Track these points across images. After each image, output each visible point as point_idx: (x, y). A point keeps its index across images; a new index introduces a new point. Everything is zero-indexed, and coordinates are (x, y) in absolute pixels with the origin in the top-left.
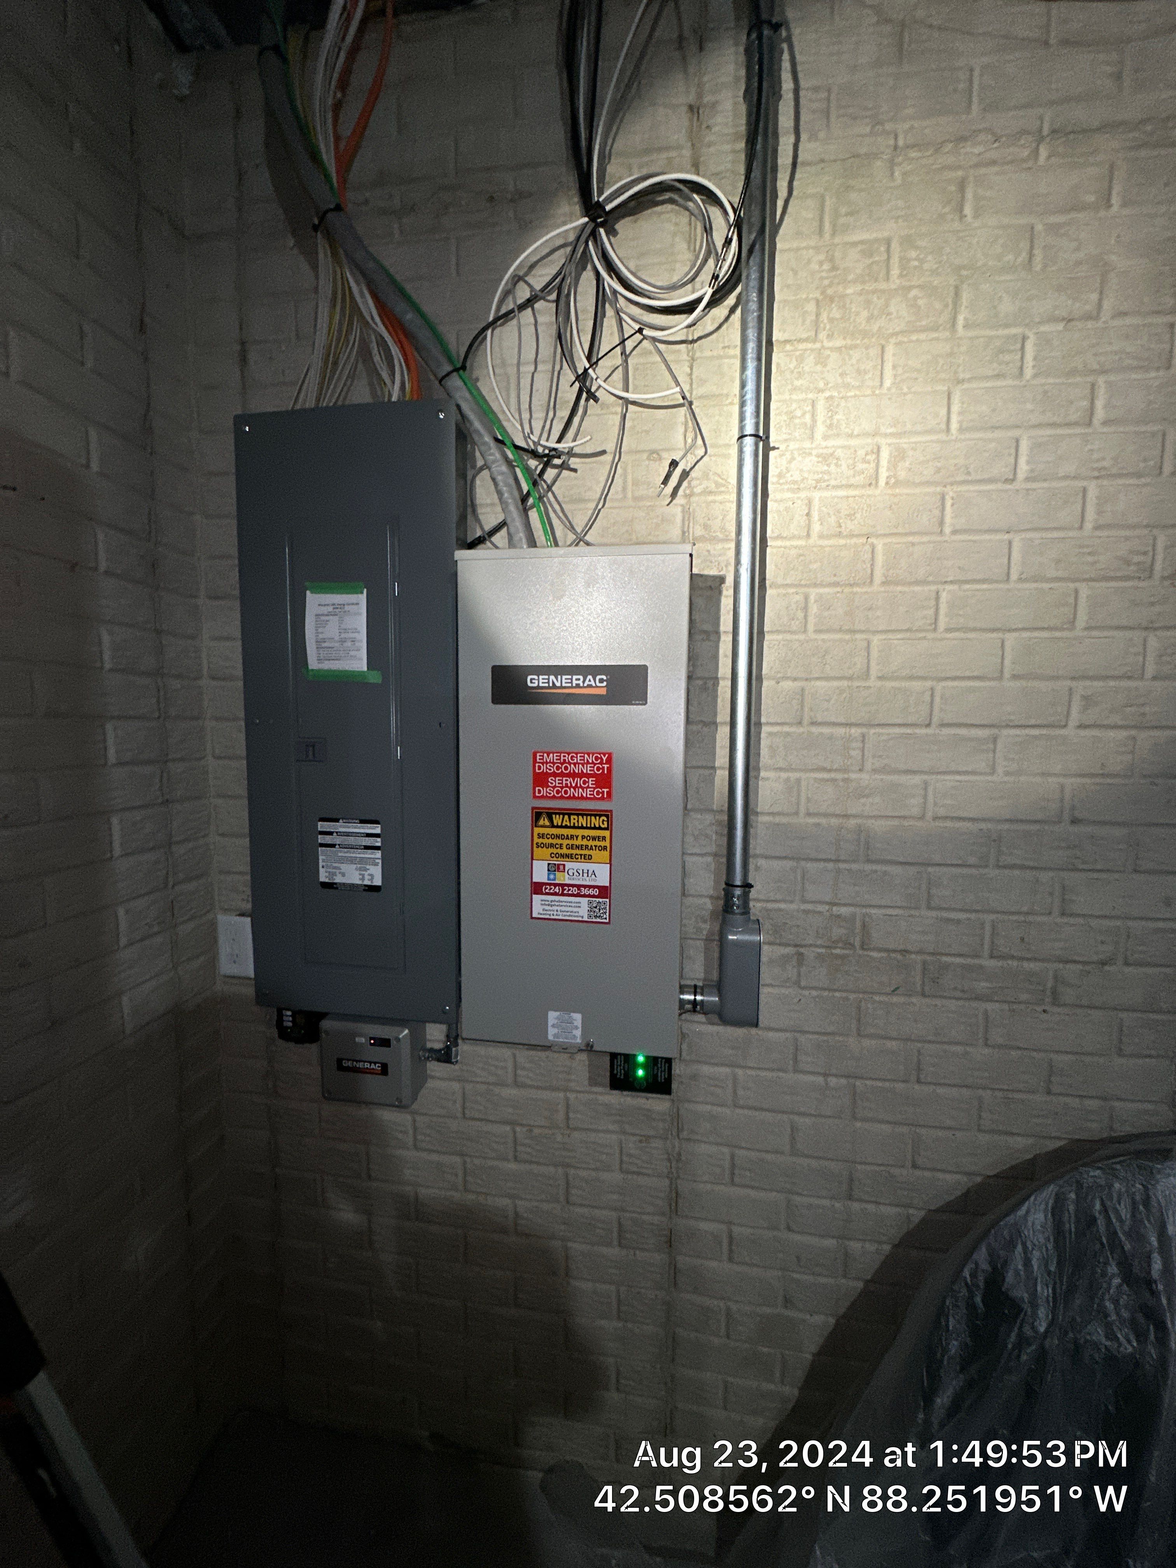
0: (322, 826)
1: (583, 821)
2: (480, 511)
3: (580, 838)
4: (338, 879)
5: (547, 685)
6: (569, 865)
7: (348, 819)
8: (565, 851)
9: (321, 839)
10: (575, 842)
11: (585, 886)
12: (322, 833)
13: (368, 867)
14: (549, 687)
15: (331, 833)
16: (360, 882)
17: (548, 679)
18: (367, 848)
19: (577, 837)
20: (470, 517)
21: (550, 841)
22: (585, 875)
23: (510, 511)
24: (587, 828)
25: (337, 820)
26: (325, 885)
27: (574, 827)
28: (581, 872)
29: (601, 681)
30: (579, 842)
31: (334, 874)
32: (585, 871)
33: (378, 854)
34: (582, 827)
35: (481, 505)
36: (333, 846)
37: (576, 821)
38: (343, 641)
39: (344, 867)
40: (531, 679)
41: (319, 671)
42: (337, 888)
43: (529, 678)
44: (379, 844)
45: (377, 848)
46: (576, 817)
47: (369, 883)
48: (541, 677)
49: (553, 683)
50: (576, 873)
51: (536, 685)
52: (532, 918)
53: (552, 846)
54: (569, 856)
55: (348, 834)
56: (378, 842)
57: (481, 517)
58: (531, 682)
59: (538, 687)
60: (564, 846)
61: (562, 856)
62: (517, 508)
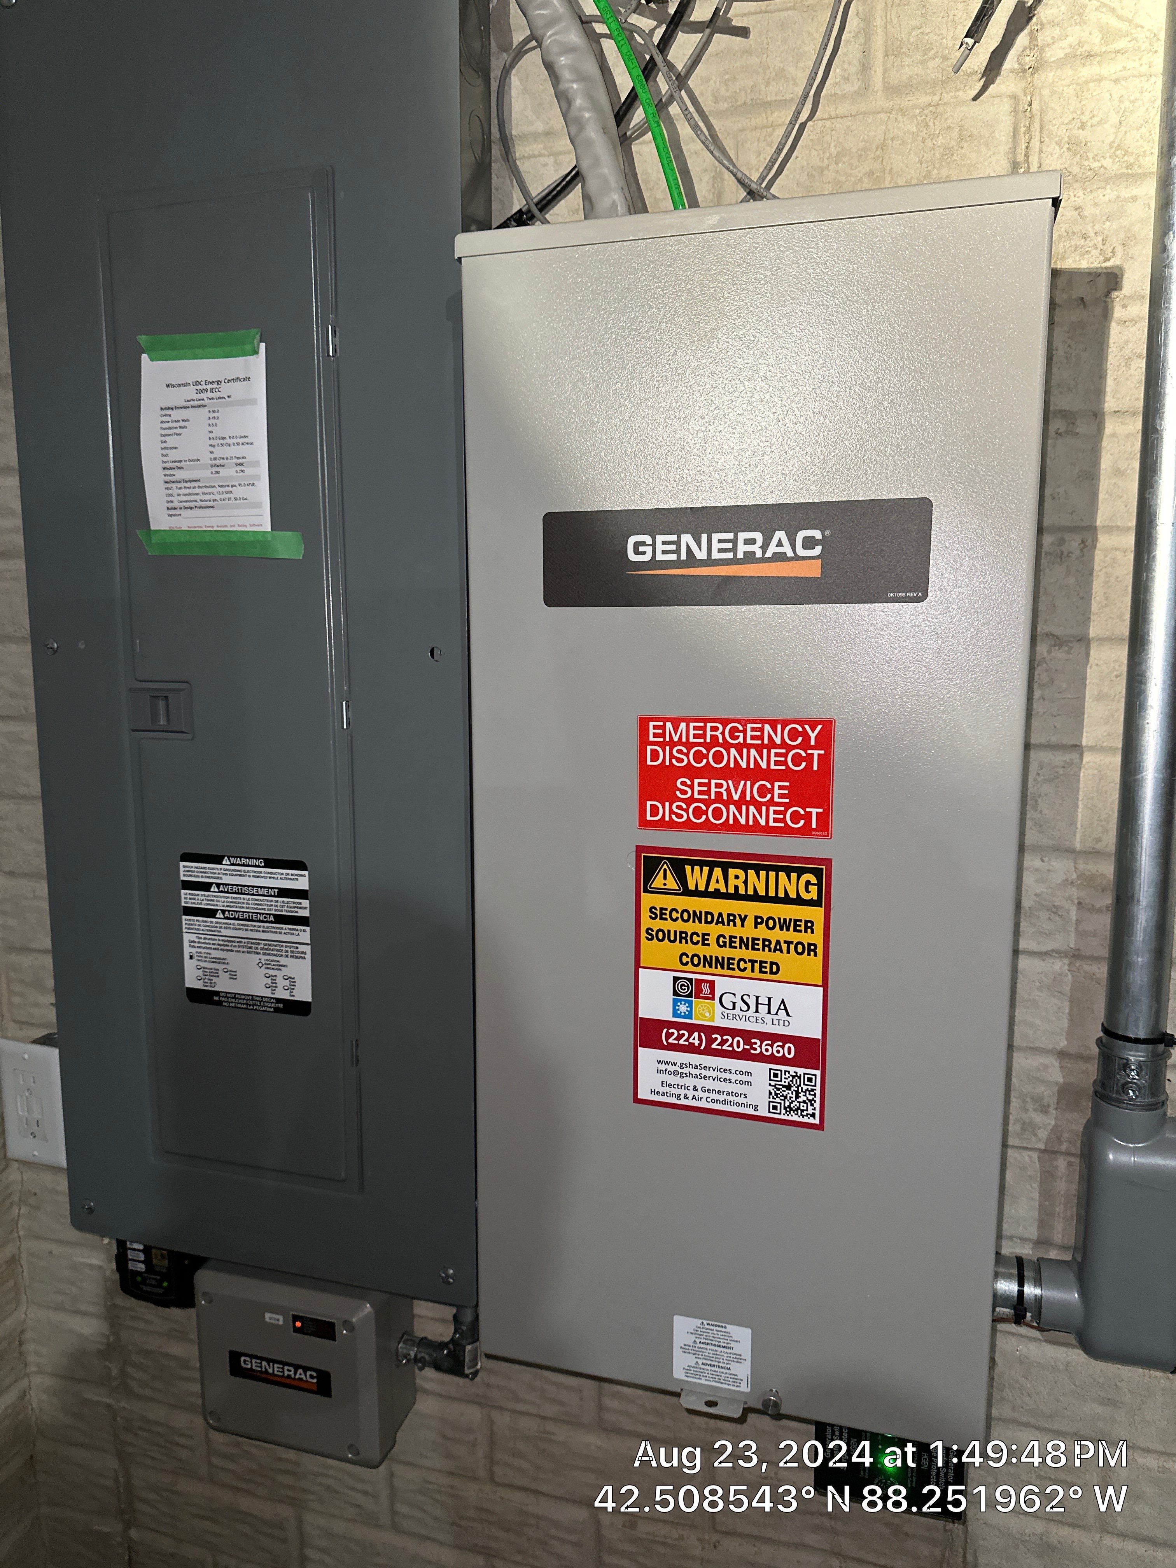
0: (189, 871)
1: (757, 882)
2: (520, 150)
3: (750, 922)
4: (223, 985)
5: (673, 557)
6: (722, 984)
7: (242, 856)
8: (713, 950)
9: (187, 898)
10: (736, 931)
11: (763, 1036)
12: (188, 885)
13: (283, 961)
14: (678, 564)
15: (206, 887)
16: (267, 993)
17: (678, 543)
18: (280, 919)
19: (743, 920)
20: (496, 167)
21: (679, 926)
22: (763, 1009)
23: (589, 143)
24: (766, 899)
25: (218, 860)
26: (195, 995)
27: (736, 896)
28: (752, 1002)
29: (809, 543)
30: (748, 931)
31: (215, 973)
32: (763, 1000)
33: (304, 934)
34: (756, 898)
35: (523, 137)
36: (211, 913)
37: (740, 883)
38: (217, 466)
39: (237, 960)
40: (637, 545)
41: (172, 532)
42: (220, 1003)
43: (632, 540)
44: (306, 913)
45: (302, 921)
46: (740, 873)
47: (286, 995)
48: (660, 538)
49: (689, 550)
50: (740, 1004)
51: (647, 558)
52: (637, 1100)
53: (683, 936)
54: (726, 964)
55: (241, 890)
56: (303, 909)
57: (524, 166)
58: (637, 552)
59: (653, 563)
60: (712, 940)
61: (707, 961)
62: (605, 131)
